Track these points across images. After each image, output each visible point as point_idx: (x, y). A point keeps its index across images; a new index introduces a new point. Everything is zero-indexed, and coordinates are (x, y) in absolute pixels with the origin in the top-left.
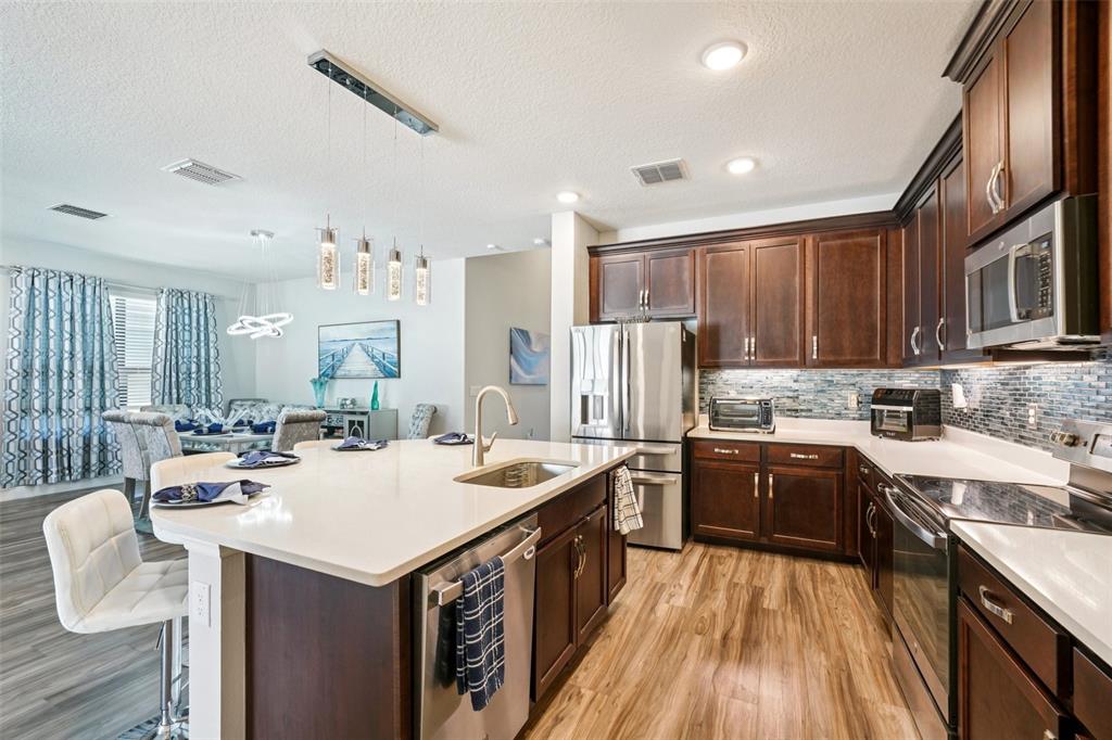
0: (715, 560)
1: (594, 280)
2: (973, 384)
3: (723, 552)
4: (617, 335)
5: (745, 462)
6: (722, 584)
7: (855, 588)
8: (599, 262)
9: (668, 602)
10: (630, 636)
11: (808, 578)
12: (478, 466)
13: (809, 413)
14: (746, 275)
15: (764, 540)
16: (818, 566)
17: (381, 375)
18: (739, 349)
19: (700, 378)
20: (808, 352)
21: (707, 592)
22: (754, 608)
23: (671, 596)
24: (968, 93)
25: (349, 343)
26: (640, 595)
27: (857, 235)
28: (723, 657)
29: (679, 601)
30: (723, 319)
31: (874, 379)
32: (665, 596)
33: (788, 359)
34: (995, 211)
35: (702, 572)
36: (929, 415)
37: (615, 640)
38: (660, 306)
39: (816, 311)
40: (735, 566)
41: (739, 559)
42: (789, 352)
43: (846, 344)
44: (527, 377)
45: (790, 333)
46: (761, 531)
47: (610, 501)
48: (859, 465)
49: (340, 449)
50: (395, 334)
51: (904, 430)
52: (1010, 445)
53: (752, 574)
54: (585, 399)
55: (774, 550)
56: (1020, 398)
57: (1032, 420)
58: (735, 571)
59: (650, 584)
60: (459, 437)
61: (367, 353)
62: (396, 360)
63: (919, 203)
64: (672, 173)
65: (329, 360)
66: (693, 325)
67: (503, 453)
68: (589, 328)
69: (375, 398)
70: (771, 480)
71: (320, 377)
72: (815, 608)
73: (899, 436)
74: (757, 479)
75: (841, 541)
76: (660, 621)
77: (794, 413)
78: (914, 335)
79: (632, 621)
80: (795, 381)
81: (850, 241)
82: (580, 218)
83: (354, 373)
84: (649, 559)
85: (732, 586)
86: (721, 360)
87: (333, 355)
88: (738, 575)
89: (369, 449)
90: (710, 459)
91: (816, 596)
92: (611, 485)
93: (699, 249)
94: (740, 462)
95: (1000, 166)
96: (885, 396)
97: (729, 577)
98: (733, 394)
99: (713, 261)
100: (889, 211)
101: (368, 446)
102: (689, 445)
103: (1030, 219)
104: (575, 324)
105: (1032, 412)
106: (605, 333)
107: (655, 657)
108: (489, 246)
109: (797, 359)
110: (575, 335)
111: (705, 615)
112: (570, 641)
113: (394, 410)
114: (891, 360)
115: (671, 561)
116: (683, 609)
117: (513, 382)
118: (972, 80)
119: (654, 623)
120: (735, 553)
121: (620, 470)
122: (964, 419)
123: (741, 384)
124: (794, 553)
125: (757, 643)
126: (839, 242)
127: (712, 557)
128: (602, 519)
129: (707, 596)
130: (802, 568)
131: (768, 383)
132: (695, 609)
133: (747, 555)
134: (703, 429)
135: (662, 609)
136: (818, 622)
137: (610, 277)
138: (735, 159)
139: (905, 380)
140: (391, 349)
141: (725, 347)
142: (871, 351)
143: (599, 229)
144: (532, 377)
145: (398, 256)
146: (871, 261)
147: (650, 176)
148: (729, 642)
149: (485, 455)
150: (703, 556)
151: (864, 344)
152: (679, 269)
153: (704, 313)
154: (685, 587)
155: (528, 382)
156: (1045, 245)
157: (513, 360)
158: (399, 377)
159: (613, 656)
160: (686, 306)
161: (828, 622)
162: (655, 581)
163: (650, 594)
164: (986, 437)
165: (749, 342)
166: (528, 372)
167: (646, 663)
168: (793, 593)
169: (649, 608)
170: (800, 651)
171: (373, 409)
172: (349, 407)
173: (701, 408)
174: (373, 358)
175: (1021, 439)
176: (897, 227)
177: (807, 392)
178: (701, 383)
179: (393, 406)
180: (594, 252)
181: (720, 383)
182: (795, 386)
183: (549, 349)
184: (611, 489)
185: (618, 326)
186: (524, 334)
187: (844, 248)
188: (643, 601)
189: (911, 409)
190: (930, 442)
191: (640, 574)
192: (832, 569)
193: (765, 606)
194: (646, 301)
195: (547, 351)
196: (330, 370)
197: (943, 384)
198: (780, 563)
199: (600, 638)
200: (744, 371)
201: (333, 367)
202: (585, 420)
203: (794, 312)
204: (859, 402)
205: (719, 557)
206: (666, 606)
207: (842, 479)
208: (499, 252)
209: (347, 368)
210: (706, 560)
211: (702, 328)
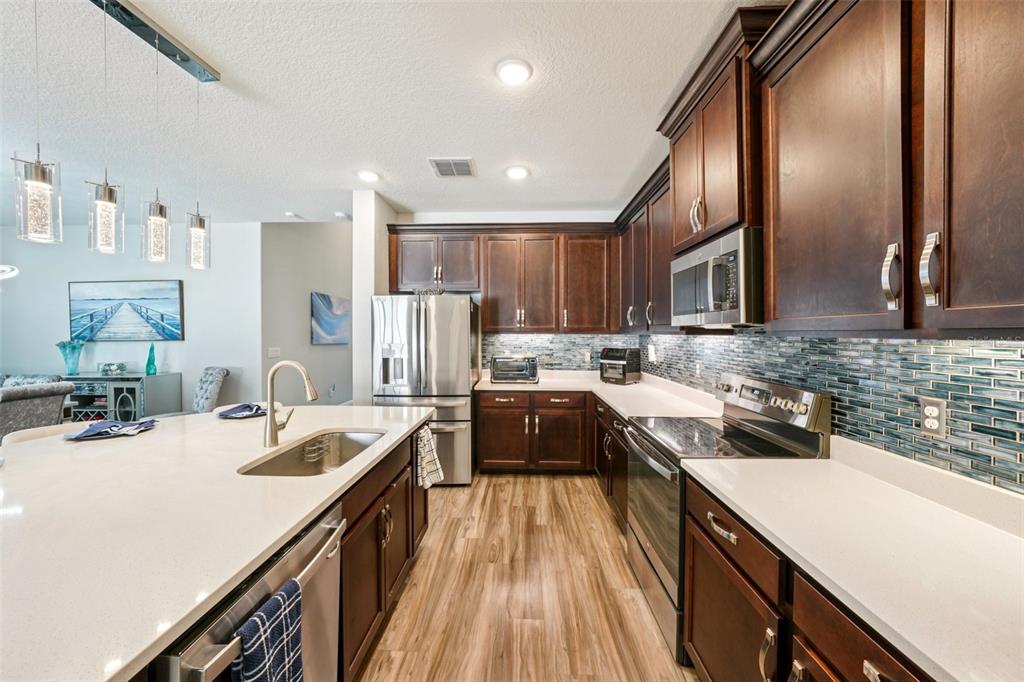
0: (498, 488)
1: (393, 255)
2: (660, 346)
3: (502, 480)
4: (415, 304)
5: (520, 407)
6: (505, 510)
7: (594, 494)
8: (397, 239)
9: (464, 537)
10: (434, 579)
11: (564, 492)
12: (270, 446)
13: (560, 367)
14: (517, 262)
15: (532, 467)
16: (568, 480)
17: (160, 338)
18: (512, 318)
19: (483, 340)
20: (561, 321)
21: (494, 519)
22: (531, 528)
23: (466, 529)
24: (673, 145)
25: (116, 303)
26: (440, 534)
27: (593, 238)
28: (512, 579)
29: (473, 534)
30: (501, 293)
31: (601, 341)
32: (461, 531)
33: (548, 327)
34: (695, 231)
35: (488, 501)
36: (634, 365)
37: (421, 588)
38: (451, 280)
39: (566, 292)
40: (513, 490)
41: (515, 484)
42: (548, 321)
43: (586, 316)
44: (329, 337)
45: (548, 307)
46: (530, 460)
47: (413, 463)
48: (596, 405)
49: (78, 439)
50: (177, 294)
51: (621, 377)
52: (683, 387)
53: (526, 496)
54: (386, 362)
55: (538, 472)
56: (691, 357)
57: (698, 372)
58: (513, 496)
59: (447, 522)
60: (252, 409)
61: (140, 314)
62: (178, 322)
63: (633, 220)
64: (463, 169)
65: (86, 321)
66: (478, 297)
67: (303, 424)
68: (389, 297)
69: (151, 362)
70: (537, 420)
71: (72, 339)
72: (572, 517)
73: (618, 382)
74: (527, 420)
75: (584, 462)
76: (459, 557)
77: (550, 366)
78: (629, 312)
79: (435, 563)
80: (551, 343)
81: (588, 241)
82: (381, 198)
83: (120, 336)
84: (445, 496)
85: (513, 509)
86: (500, 327)
87: (91, 315)
88: (516, 498)
89: (124, 435)
90: (492, 407)
91: (571, 506)
92: (414, 445)
93: (482, 236)
94: (516, 407)
95: (699, 200)
96: (608, 353)
97: (509, 502)
98: (507, 354)
99: (493, 247)
100: (610, 223)
101: (124, 431)
102: (477, 397)
103: (721, 239)
104: (376, 294)
105: (698, 366)
106: (403, 301)
107: (458, 596)
108: (288, 214)
109: (554, 326)
110: (375, 304)
111: (495, 542)
112: (379, 609)
113: (176, 374)
114: (613, 328)
115: (463, 495)
116: (477, 540)
117: (314, 342)
118: (676, 137)
119: (454, 560)
120: (511, 479)
121: (422, 431)
122: (654, 369)
123: (514, 345)
124: (553, 473)
125: (537, 559)
126: (581, 241)
127: (495, 485)
128: (407, 480)
129: (494, 524)
130: (559, 483)
131: (533, 344)
132: (486, 538)
133: (521, 480)
134: (486, 383)
135: (460, 543)
136: (575, 529)
137: (408, 253)
138: (514, 166)
139: (618, 342)
140: (172, 311)
141: (502, 317)
142: (601, 322)
143: (397, 210)
144: (333, 337)
145: (162, 211)
146: (600, 258)
147: (445, 169)
148: (516, 564)
149: (280, 433)
150: (488, 486)
151: (596, 317)
152: (467, 249)
153: (486, 288)
154: (477, 519)
155: (330, 342)
156: (732, 258)
157: (314, 322)
158: (183, 339)
159: (420, 603)
160: (472, 282)
161: (582, 527)
162: (452, 516)
163: (448, 532)
164: (668, 381)
165: (520, 313)
166: (330, 334)
167: (450, 604)
168: (556, 508)
169: (448, 545)
170: (567, 559)
171: (148, 374)
172: (115, 372)
173: (483, 365)
174: (148, 319)
175: (691, 384)
176: (616, 235)
177: (559, 350)
178: (483, 345)
179: (175, 368)
180: (393, 229)
181: (498, 344)
182: (551, 346)
183: (351, 312)
184: (414, 449)
185: (417, 297)
186: (326, 298)
187: (584, 246)
188: (443, 540)
189: (625, 363)
190: (635, 385)
191: (439, 513)
192: (578, 481)
193: (538, 523)
194: (439, 276)
195: (348, 314)
196: (88, 331)
197: (640, 344)
198: (543, 481)
199: (407, 588)
200: (515, 335)
201: (92, 329)
202: (386, 380)
203: (552, 291)
204: (592, 358)
205: (500, 485)
206: (463, 540)
207: (584, 417)
208: (296, 220)
209: (112, 330)
210: (491, 489)
211: (485, 301)
